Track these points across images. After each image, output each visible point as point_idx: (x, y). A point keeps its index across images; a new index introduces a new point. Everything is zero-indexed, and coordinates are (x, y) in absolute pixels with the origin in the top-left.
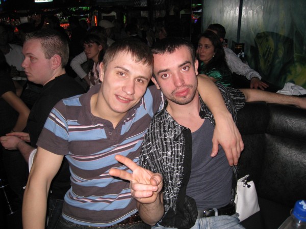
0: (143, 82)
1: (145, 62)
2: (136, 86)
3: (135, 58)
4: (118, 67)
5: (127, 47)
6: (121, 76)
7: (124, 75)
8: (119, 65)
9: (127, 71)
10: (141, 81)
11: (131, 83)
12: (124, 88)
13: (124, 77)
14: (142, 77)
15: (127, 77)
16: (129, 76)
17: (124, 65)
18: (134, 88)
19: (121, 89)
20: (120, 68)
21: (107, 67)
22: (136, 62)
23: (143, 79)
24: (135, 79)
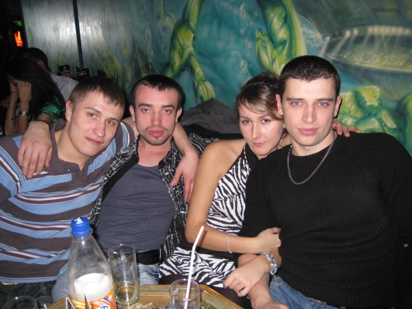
0: (114, 123)
1: (117, 104)
2: (107, 128)
3: (107, 99)
4: (88, 108)
5: (99, 88)
6: (91, 117)
7: (94, 116)
8: (90, 106)
9: (99, 112)
10: (112, 123)
11: (102, 126)
12: (94, 130)
13: (95, 119)
14: (114, 119)
15: (98, 119)
16: (100, 118)
17: (95, 105)
18: (105, 130)
19: (91, 131)
20: (92, 109)
21: (77, 107)
22: (108, 103)
23: (114, 121)
24: (106, 120)
